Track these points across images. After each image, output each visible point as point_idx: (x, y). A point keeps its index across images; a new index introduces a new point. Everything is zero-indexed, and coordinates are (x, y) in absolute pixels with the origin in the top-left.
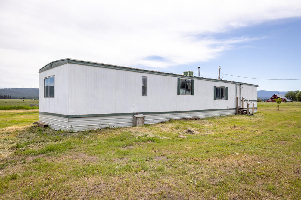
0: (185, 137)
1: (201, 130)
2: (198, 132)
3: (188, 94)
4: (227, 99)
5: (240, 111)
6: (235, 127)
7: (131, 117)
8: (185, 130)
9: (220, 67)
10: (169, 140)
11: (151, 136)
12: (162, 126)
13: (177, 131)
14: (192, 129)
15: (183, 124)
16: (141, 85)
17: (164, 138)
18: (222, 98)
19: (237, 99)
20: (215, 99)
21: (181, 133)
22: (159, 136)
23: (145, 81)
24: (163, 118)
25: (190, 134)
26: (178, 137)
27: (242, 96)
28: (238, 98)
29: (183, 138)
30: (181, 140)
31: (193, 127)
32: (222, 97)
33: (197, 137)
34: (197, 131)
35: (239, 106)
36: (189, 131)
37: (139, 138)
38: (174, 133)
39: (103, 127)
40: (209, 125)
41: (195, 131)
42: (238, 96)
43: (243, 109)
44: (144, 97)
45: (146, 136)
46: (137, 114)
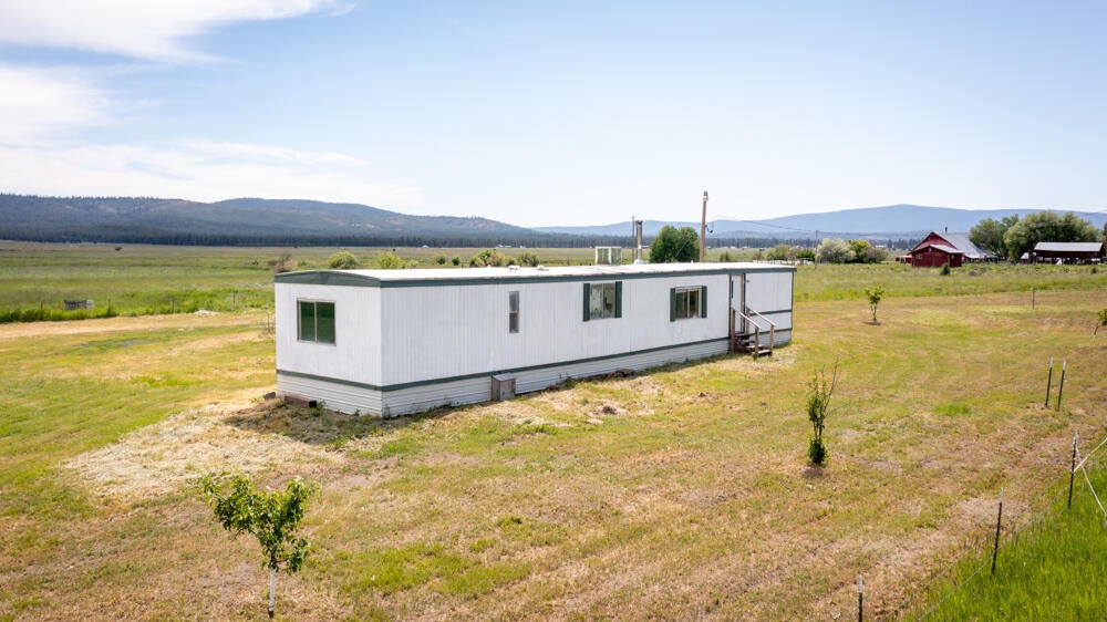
0: (600, 422)
1: (631, 406)
2: (624, 411)
3: (609, 316)
4: (704, 315)
5: (739, 344)
6: (702, 395)
7: (488, 379)
8: (601, 408)
9: (706, 194)
10: (571, 429)
11: (538, 422)
12: (553, 399)
13: (583, 409)
14: (613, 405)
15: (596, 390)
16: (506, 310)
17: (562, 425)
18: (691, 317)
19: (732, 313)
20: (672, 320)
21: (591, 414)
22: (552, 421)
23: (514, 301)
24: (552, 376)
25: (610, 416)
26: (586, 423)
27: (747, 305)
28: (734, 312)
29: (597, 425)
30: (591, 430)
31: (617, 399)
32: (693, 311)
33: (622, 421)
34: (624, 408)
35: (738, 328)
36: (608, 410)
37: (519, 426)
38: (579, 415)
39: (439, 404)
40: (651, 391)
41: (619, 410)
42: (736, 305)
43: (747, 337)
44: (514, 335)
45: (528, 422)
46: (500, 372)
